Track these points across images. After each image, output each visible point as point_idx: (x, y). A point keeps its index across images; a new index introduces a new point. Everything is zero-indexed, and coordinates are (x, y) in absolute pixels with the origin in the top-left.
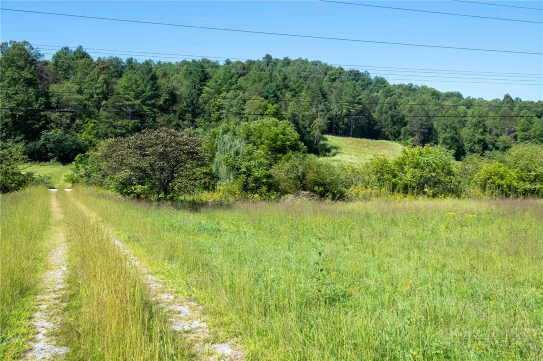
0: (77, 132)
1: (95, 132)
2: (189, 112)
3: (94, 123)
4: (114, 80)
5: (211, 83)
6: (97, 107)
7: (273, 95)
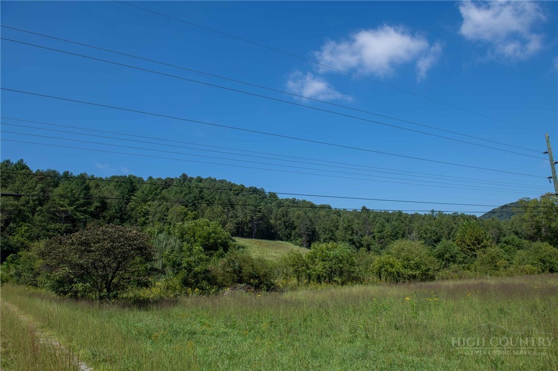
0: (10, 235)
1: (28, 234)
2: (117, 218)
3: (28, 226)
4: (51, 188)
5: (138, 193)
6: (32, 212)
7: (192, 204)
